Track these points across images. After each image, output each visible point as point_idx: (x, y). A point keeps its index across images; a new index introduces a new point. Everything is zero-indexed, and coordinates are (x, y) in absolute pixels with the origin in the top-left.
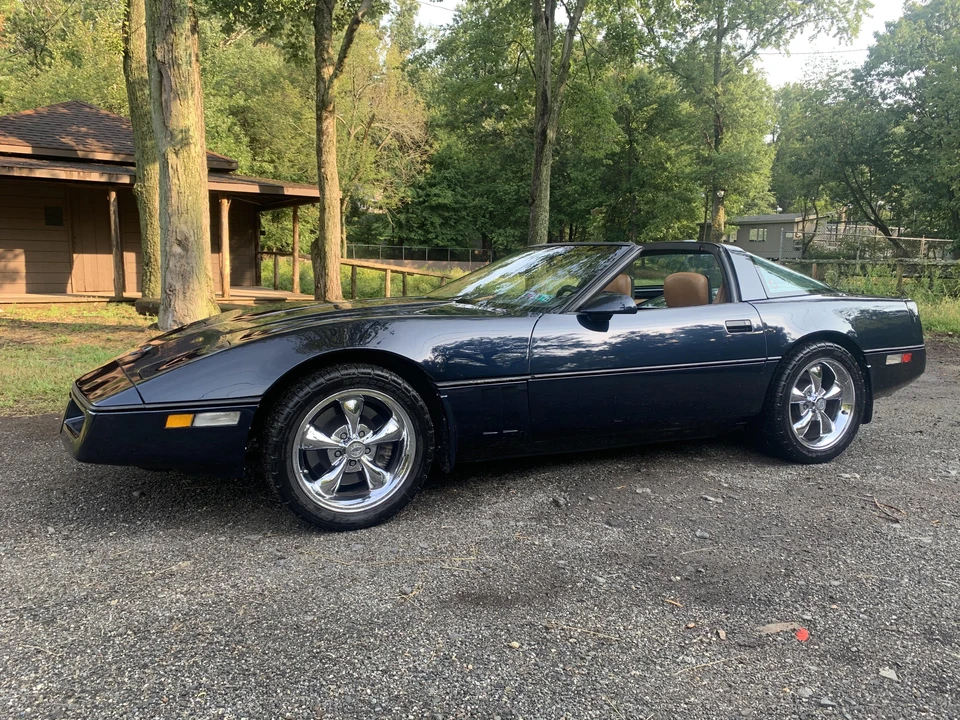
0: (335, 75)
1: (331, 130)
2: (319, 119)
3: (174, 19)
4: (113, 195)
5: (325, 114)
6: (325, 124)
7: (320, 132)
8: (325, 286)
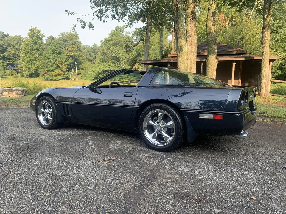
0: (268, 17)
1: (266, 36)
2: (263, 33)
3: (178, 18)
4: (202, 64)
5: (264, 31)
6: (264, 34)
7: (263, 37)
8: (261, 90)
